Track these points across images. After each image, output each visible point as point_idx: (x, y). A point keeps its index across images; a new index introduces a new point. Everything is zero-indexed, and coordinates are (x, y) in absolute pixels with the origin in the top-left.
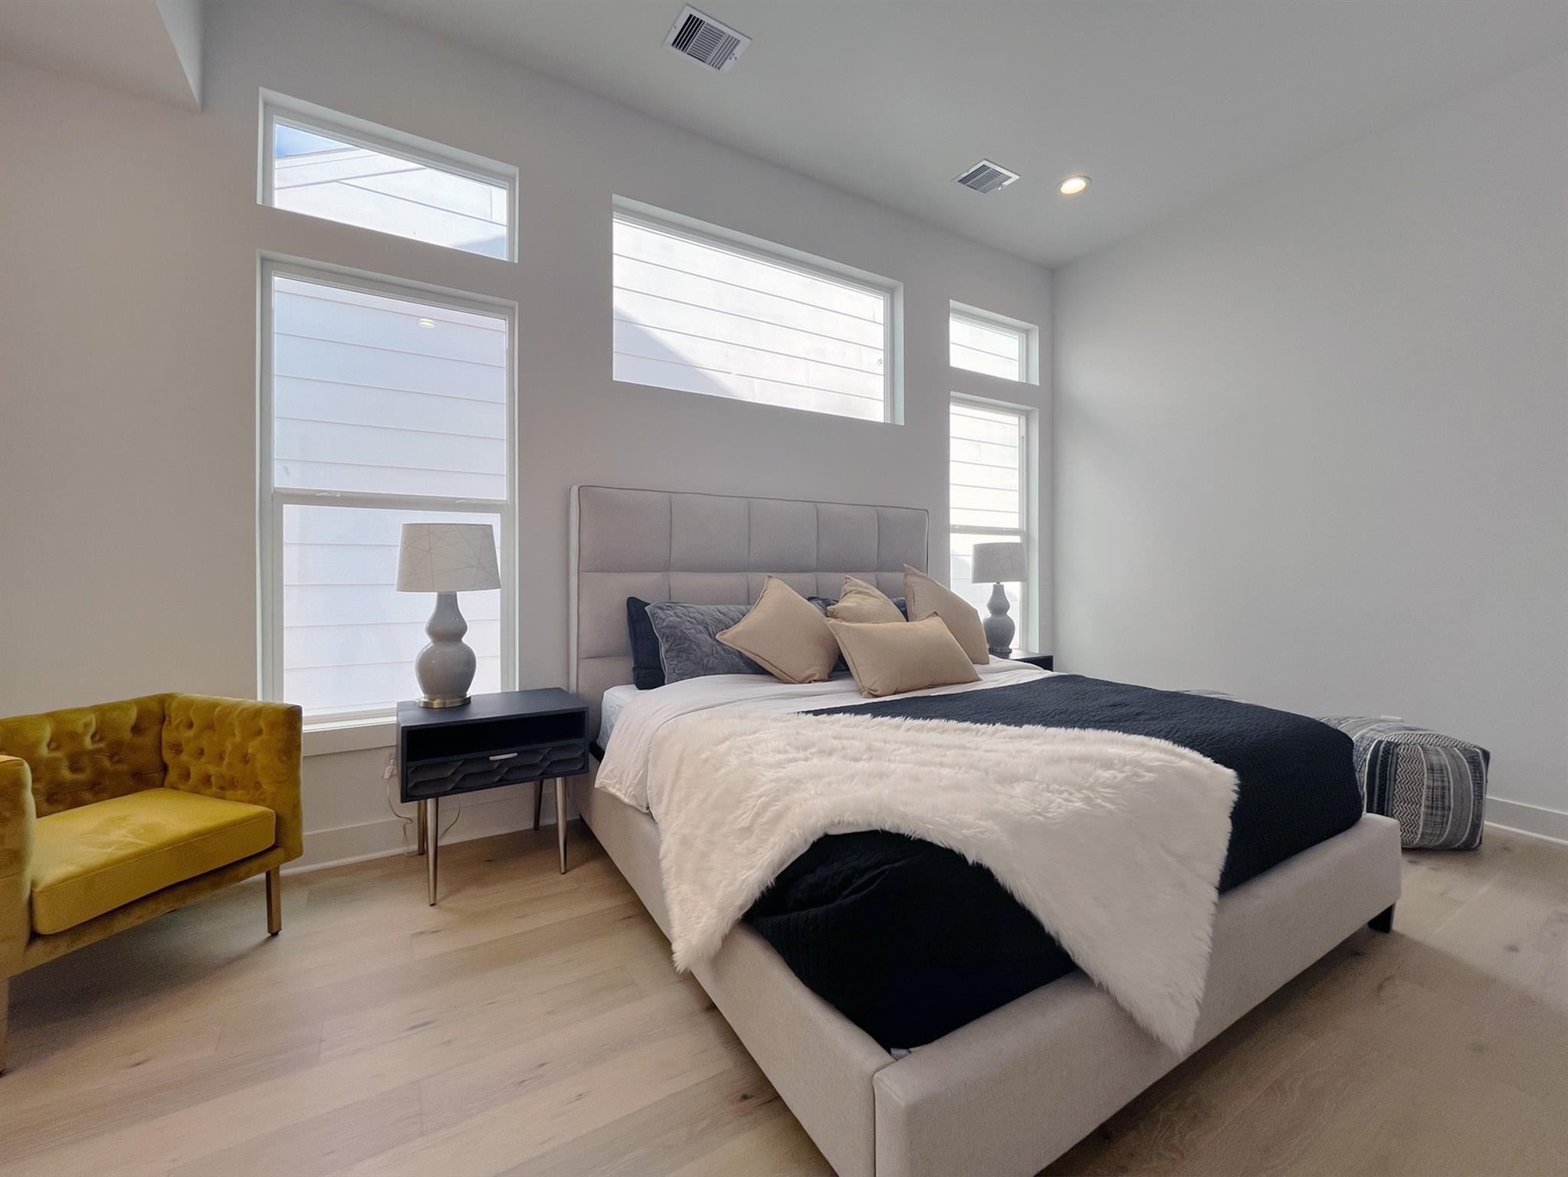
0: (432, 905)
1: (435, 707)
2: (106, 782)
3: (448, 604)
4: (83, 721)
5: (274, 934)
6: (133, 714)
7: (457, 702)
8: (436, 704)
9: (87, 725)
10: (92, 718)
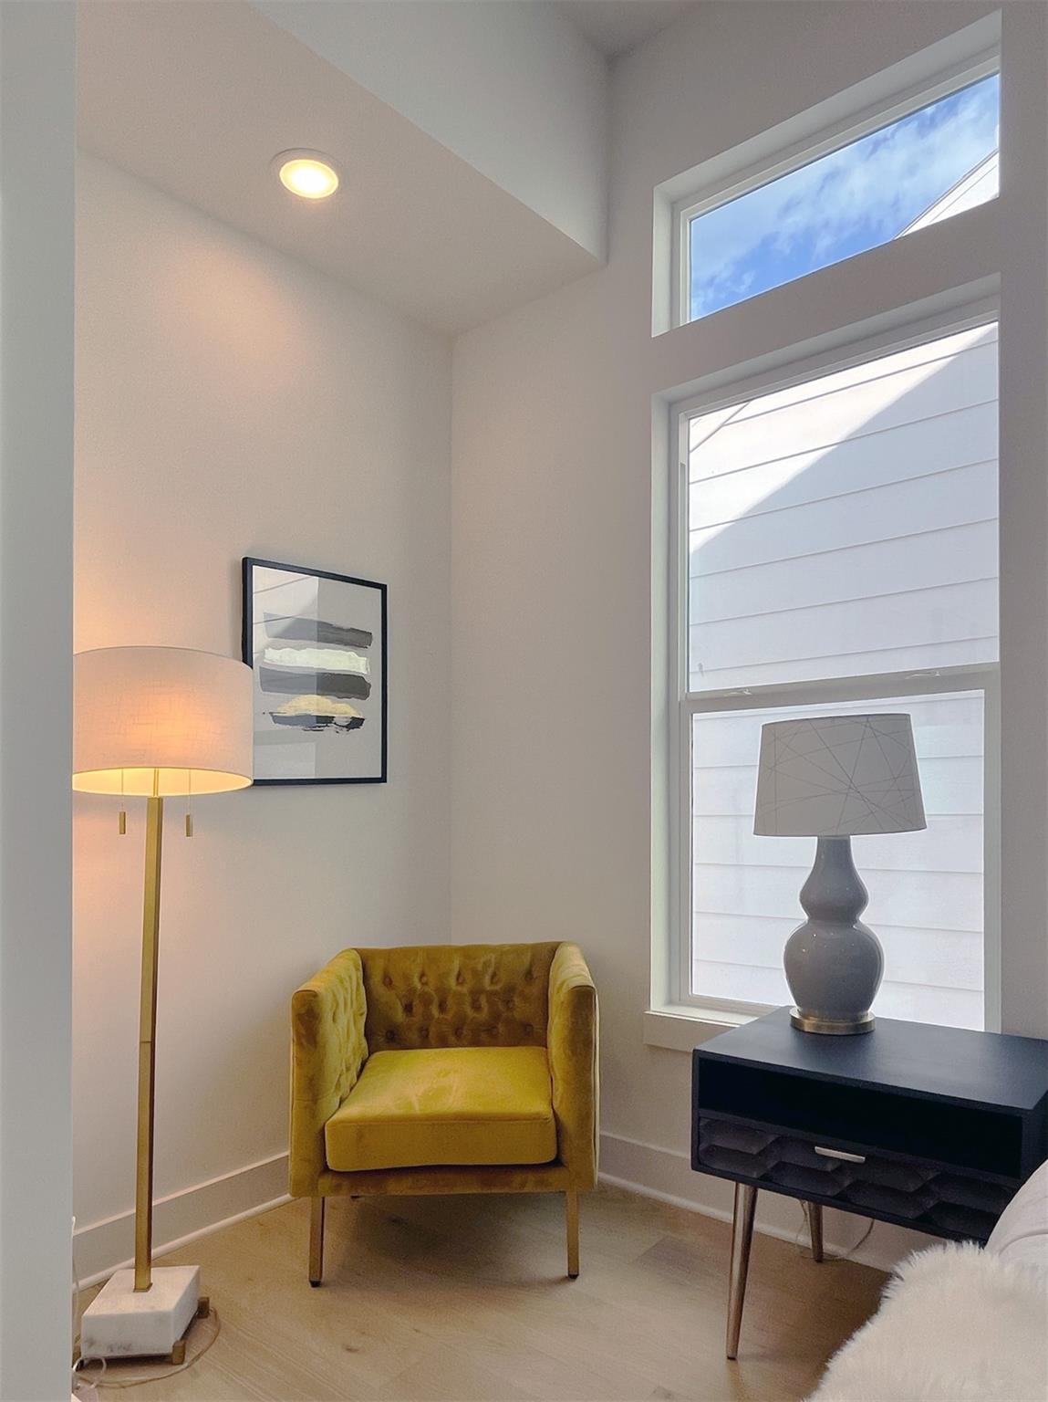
0: (729, 1358)
1: (806, 1030)
2: (501, 1028)
3: (835, 857)
4: (482, 960)
5: (573, 1277)
6: (527, 959)
7: (841, 1027)
8: (808, 1025)
9: (486, 965)
10: (493, 957)
